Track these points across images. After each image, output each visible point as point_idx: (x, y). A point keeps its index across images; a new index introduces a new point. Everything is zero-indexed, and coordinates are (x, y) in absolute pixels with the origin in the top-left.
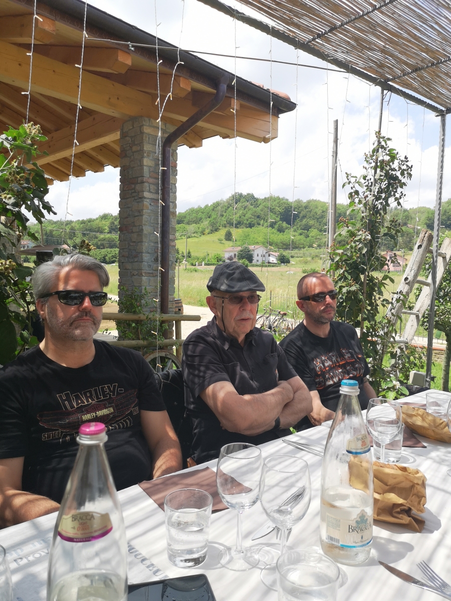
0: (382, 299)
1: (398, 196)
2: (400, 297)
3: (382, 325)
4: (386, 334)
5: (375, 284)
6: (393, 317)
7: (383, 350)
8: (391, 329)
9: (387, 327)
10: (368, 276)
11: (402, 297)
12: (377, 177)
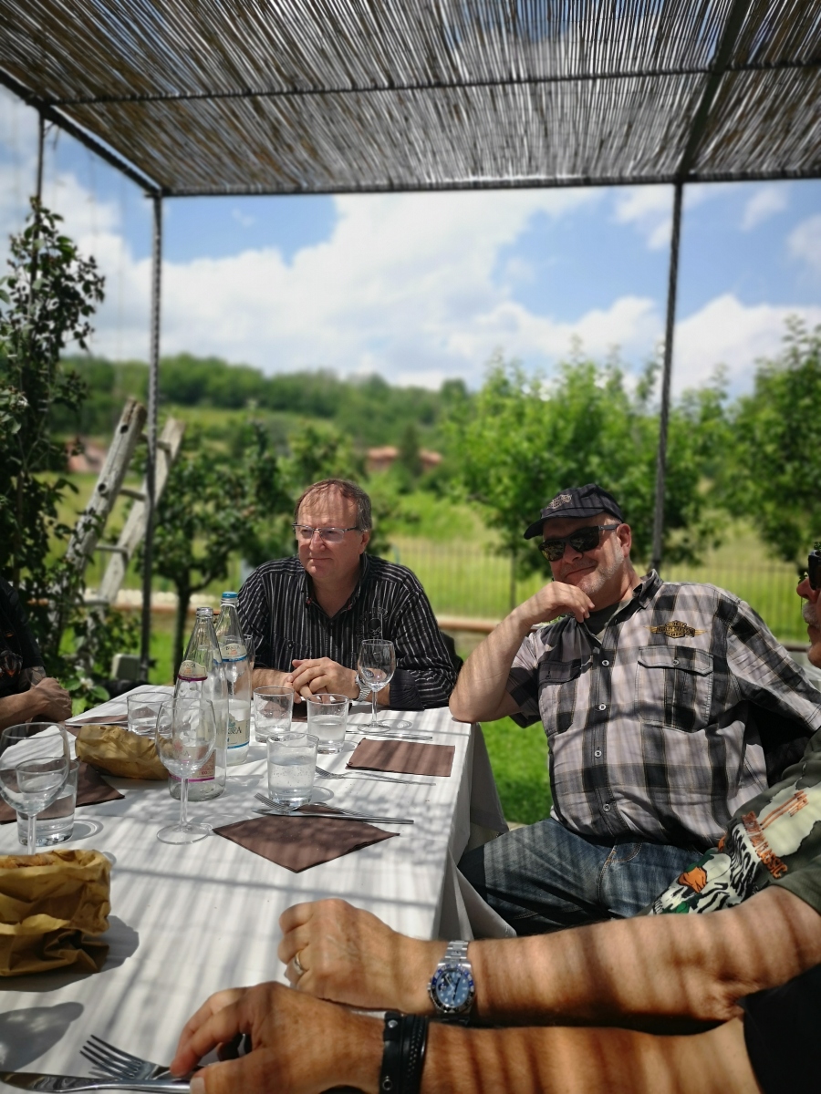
0: (55, 525)
1: (80, 329)
2: (90, 521)
3: (57, 575)
4: (66, 590)
5: (40, 497)
6: (77, 559)
7: (60, 622)
8: (73, 580)
9: (68, 578)
10: (27, 480)
11: (94, 521)
12: (37, 286)
